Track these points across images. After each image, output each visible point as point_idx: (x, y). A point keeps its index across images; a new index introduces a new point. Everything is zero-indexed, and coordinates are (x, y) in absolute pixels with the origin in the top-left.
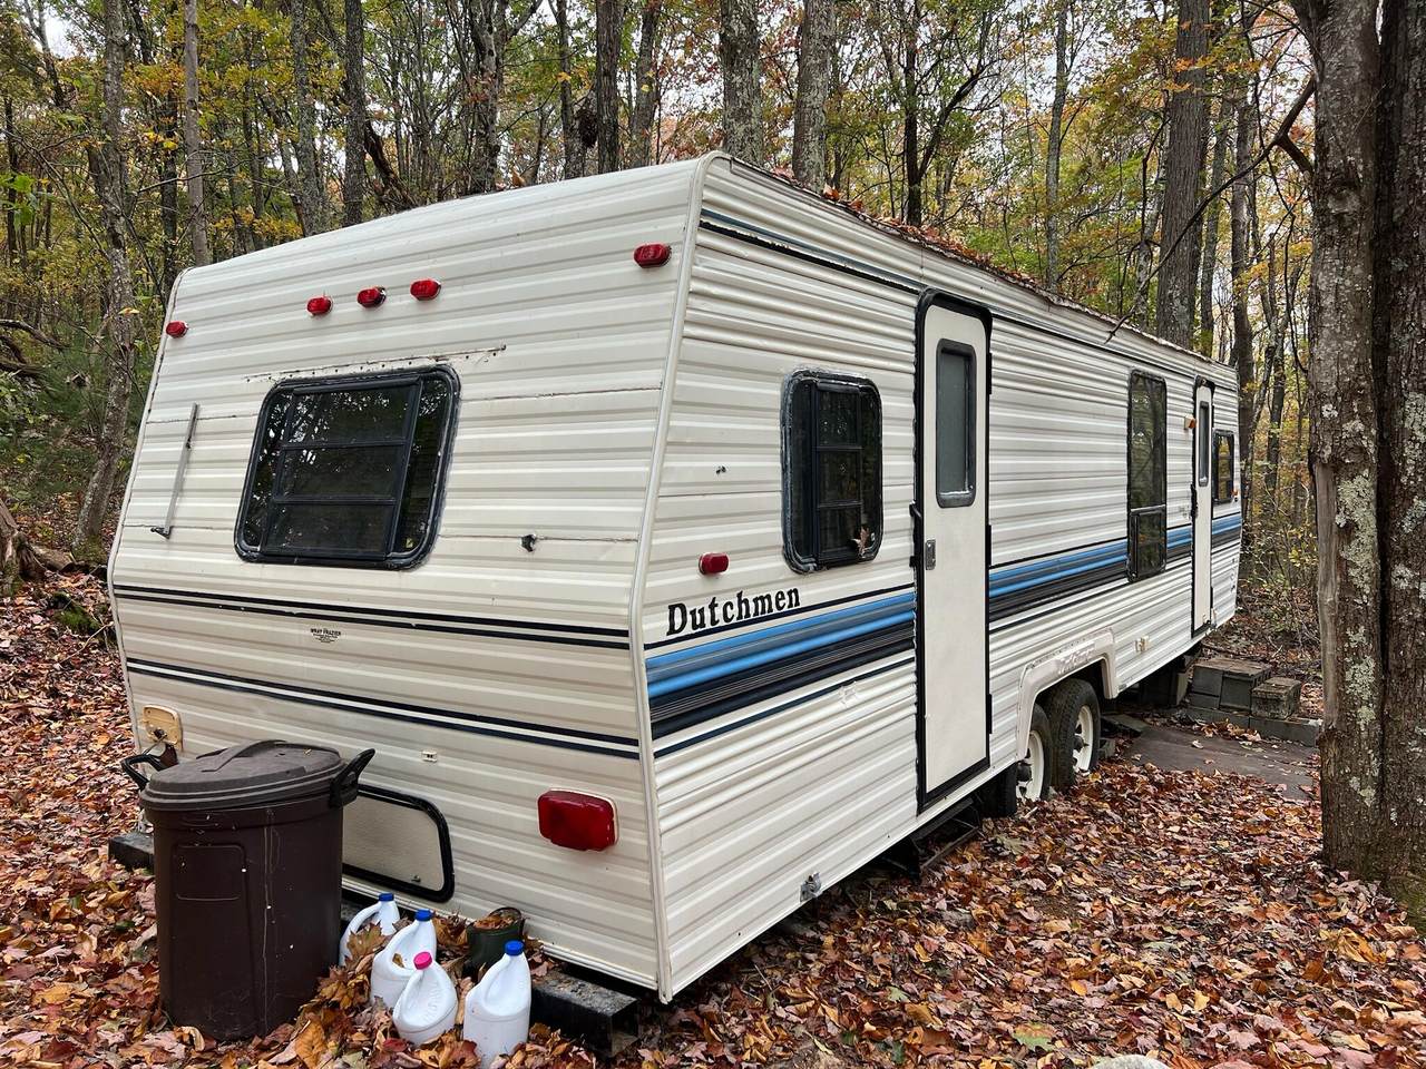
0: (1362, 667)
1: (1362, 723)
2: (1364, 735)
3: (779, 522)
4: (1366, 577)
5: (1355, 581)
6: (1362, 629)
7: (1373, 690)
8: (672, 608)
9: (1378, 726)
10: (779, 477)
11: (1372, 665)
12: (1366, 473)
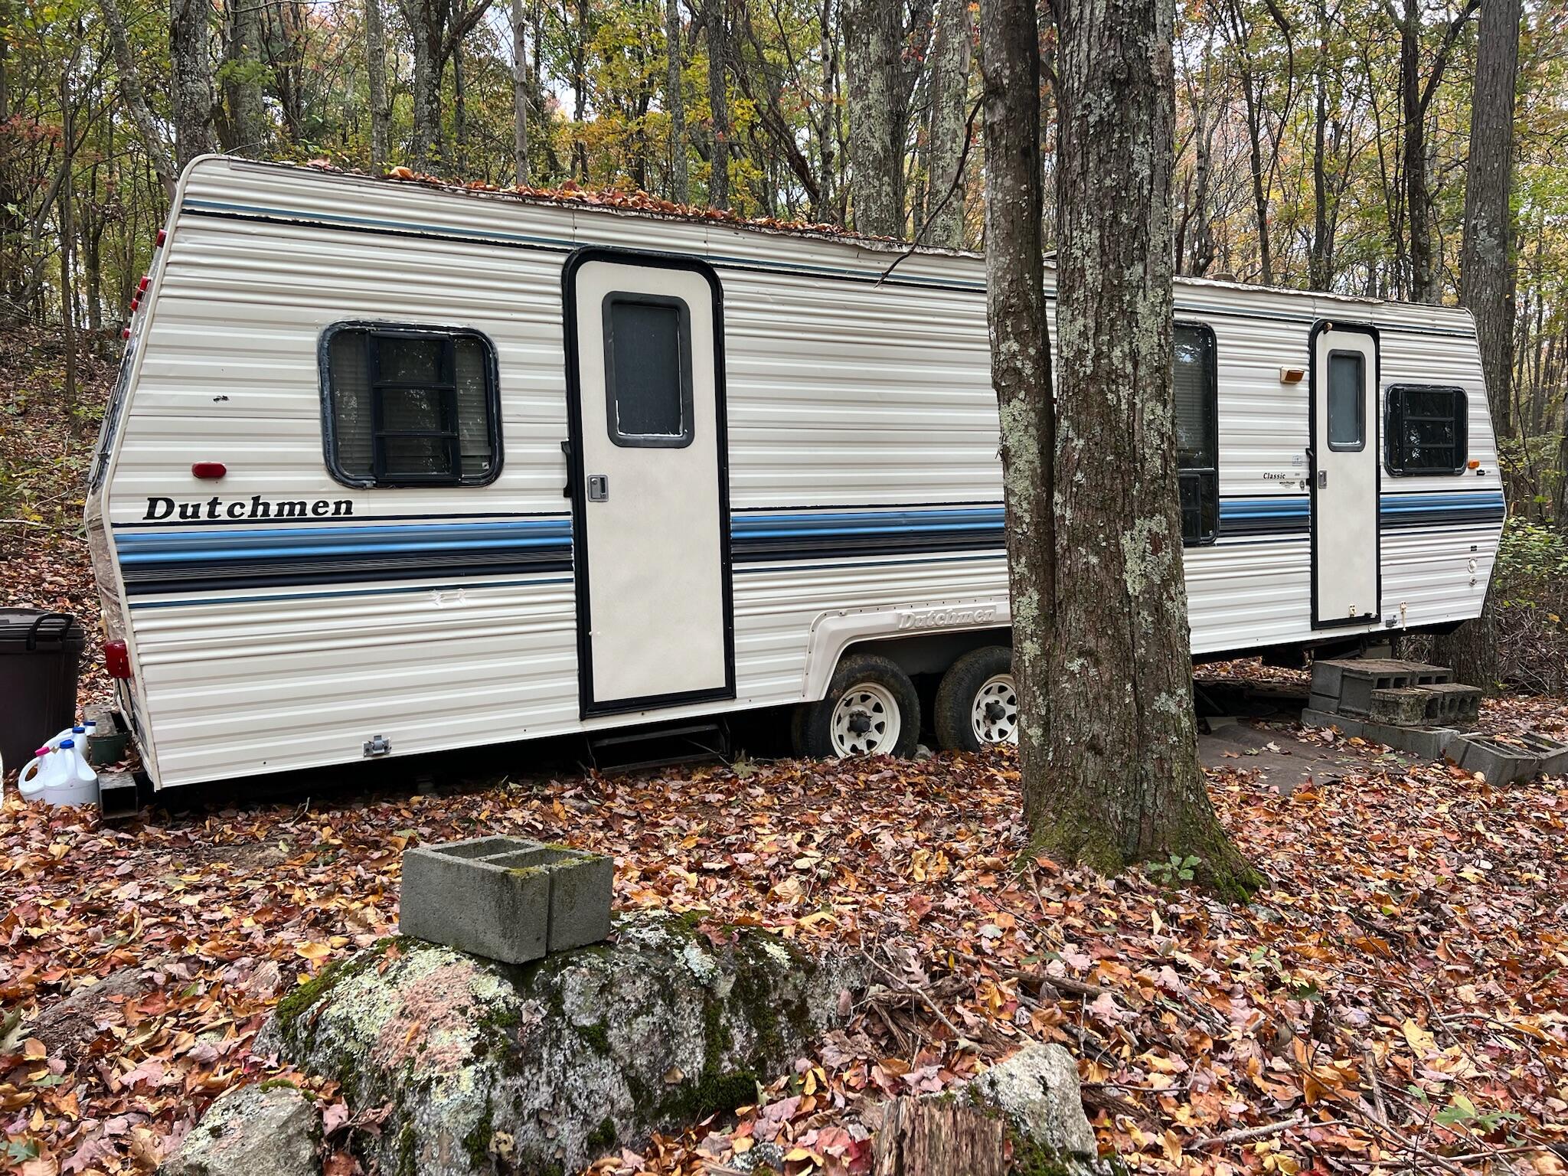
0: (1025, 600)
1: (1026, 658)
2: (1029, 670)
3: (320, 444)
4: (1025, 505)
5: (1015, 509)
6: (1023, 560)
7: (1037, 625)
8: (153, 502)
9: (1044, 662)
10: (318, 407)
11: (1036, 597)
12: (1022, 395)
